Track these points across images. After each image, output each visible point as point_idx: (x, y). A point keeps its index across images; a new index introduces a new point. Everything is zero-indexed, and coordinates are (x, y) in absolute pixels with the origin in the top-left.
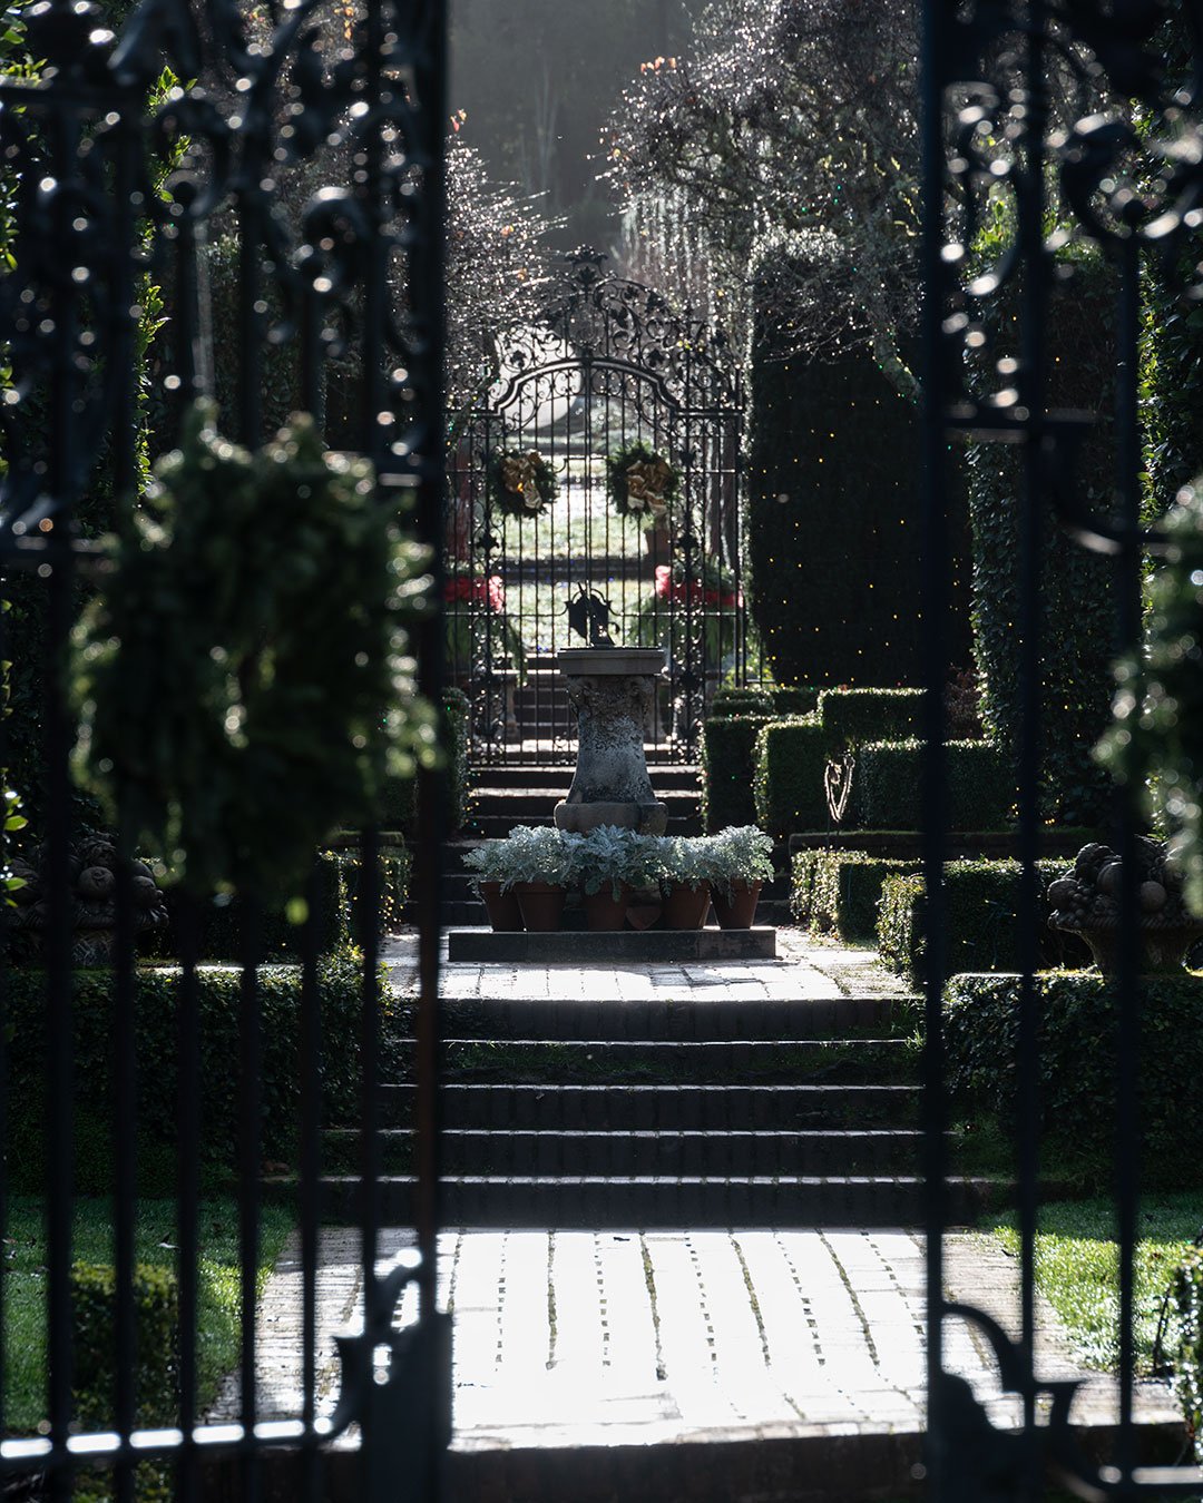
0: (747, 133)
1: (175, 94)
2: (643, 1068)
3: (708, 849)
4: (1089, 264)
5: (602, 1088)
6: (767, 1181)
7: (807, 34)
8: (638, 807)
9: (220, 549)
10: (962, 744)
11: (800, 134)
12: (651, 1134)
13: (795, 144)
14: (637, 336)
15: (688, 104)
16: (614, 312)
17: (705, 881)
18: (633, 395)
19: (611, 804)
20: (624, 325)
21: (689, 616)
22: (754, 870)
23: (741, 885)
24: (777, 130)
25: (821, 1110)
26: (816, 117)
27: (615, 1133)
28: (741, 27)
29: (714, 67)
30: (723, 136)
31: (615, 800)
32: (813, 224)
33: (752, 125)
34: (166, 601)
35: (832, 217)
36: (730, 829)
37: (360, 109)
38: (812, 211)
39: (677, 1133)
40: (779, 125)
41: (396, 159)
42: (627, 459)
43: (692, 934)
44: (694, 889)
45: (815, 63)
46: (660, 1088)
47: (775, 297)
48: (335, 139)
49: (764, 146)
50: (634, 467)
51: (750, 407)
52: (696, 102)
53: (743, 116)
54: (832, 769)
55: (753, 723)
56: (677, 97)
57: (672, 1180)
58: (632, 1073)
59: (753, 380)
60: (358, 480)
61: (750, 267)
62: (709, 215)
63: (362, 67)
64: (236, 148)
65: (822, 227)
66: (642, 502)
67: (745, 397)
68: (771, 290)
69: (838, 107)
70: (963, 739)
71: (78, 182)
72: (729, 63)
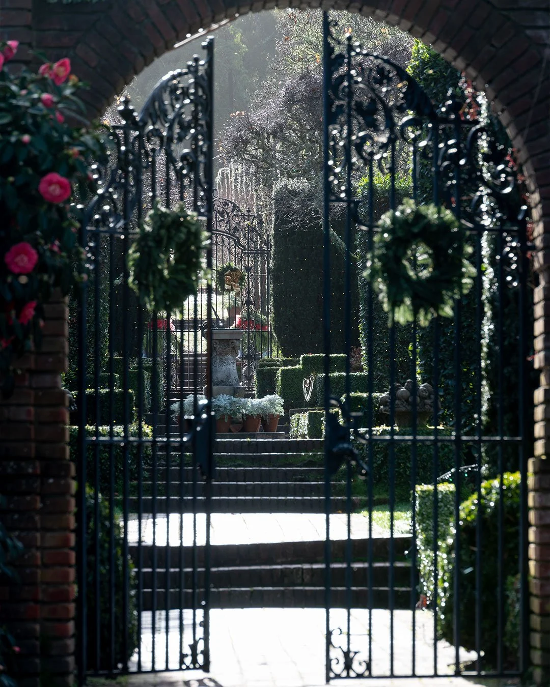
0: (271, 140)
1: (151, 127)
2: (240, 462)
3: (260, 403)
4: (404, 190)
5: (226, 468)
6: (283, 498)
7: (295, 102)
8: (234, 388)
9: (163, 232)
10: (355, 374)
11: (293, 141)
12: (243, 483)
13: (291, 145)
14: (228, 221)
15: (249, 129)
16: (219, 211)
17: (259, 415)
18: (226, 244)
19: (224, 386)
20: (223, 217)
21: (249, 332)
22: (277, 411)
23: (272, 417)
24: (284, 139)
25: (302, 476)
26: (299, 134)
27: (230, 483)
28: (270, 99)
29: (259, 114)
30: (263, 142)
31: (226, 385)
32: (298, 177)
33: (274, 137)
34: (151, 244)
35: (305, 173)
36: (268, 396)
37: (193, 131)
38: (297, 171)
39: (252, 483)
40: (285, 138)
41: (201, 143)
42: (224, 270)
43: (254, 434)
44: (255, 417)
45: (299, 113)
46: (246, 468)
47: (283, 205)
48: (187, 138)
49: (278, 147)
50: (227, 273)
51: (273, 249)
52: (253, 129)
53: (270, 134)
54: (306, 381)
55: (275, 369)
56: (245, 127)
57: (251, 498)
58: (236, 464)
59: (274, 238)
60: (194, 216)
61: (273, 194)
62: (257, 173)
63: (194, 121)
64: (165, 140)
65: (302, 178)
66: (230, 287)
67: (271, 244)
68: (281, 202)
69: (308, 131)
70: (356, 372)
71: (130, 147)
72: (265, 113)
